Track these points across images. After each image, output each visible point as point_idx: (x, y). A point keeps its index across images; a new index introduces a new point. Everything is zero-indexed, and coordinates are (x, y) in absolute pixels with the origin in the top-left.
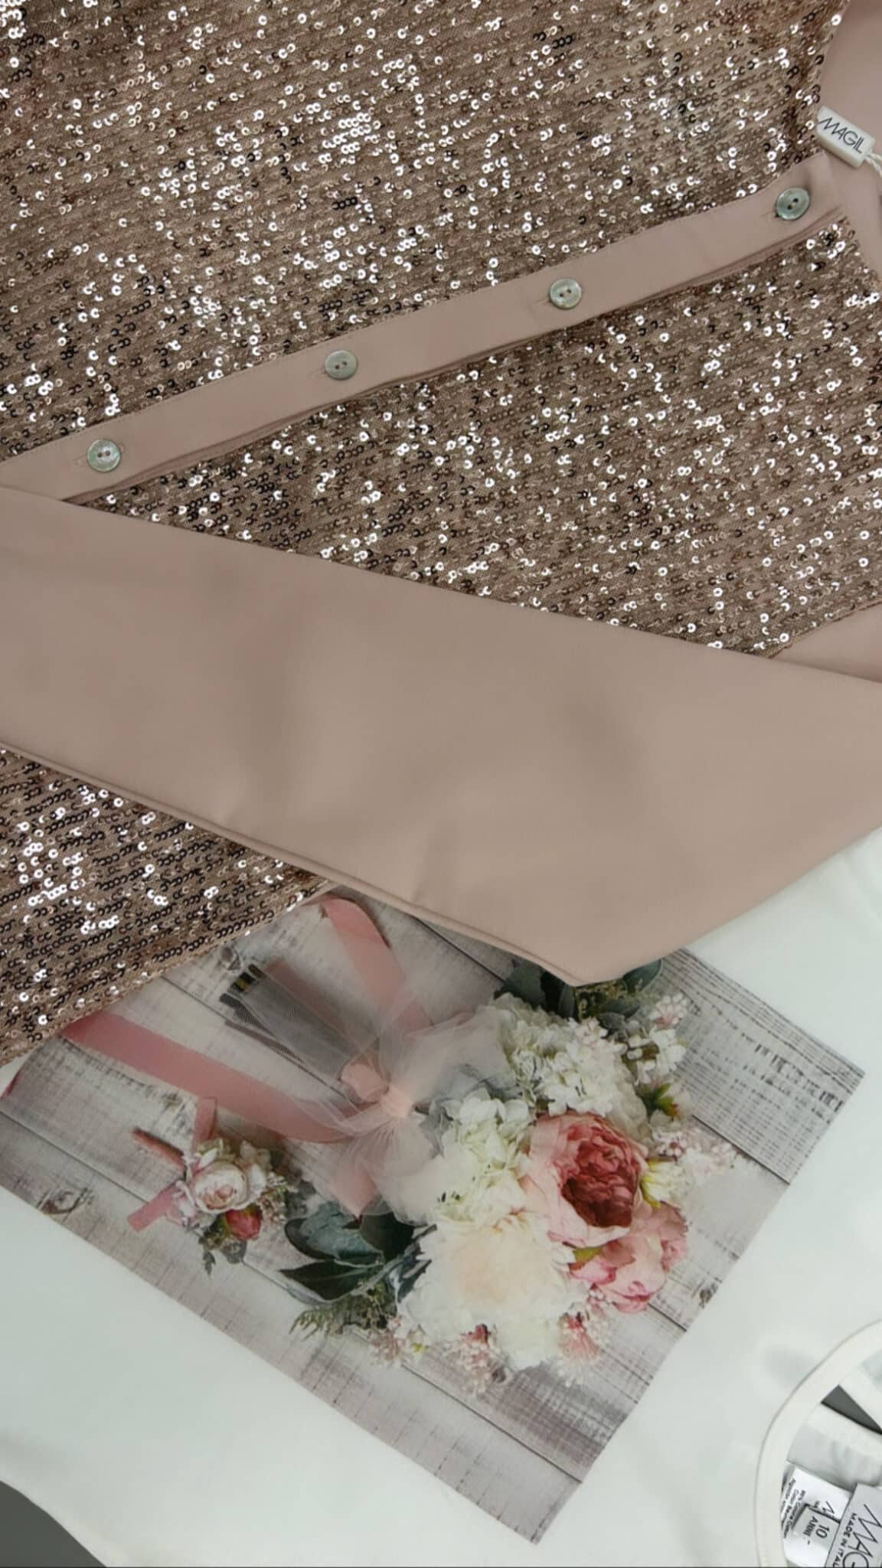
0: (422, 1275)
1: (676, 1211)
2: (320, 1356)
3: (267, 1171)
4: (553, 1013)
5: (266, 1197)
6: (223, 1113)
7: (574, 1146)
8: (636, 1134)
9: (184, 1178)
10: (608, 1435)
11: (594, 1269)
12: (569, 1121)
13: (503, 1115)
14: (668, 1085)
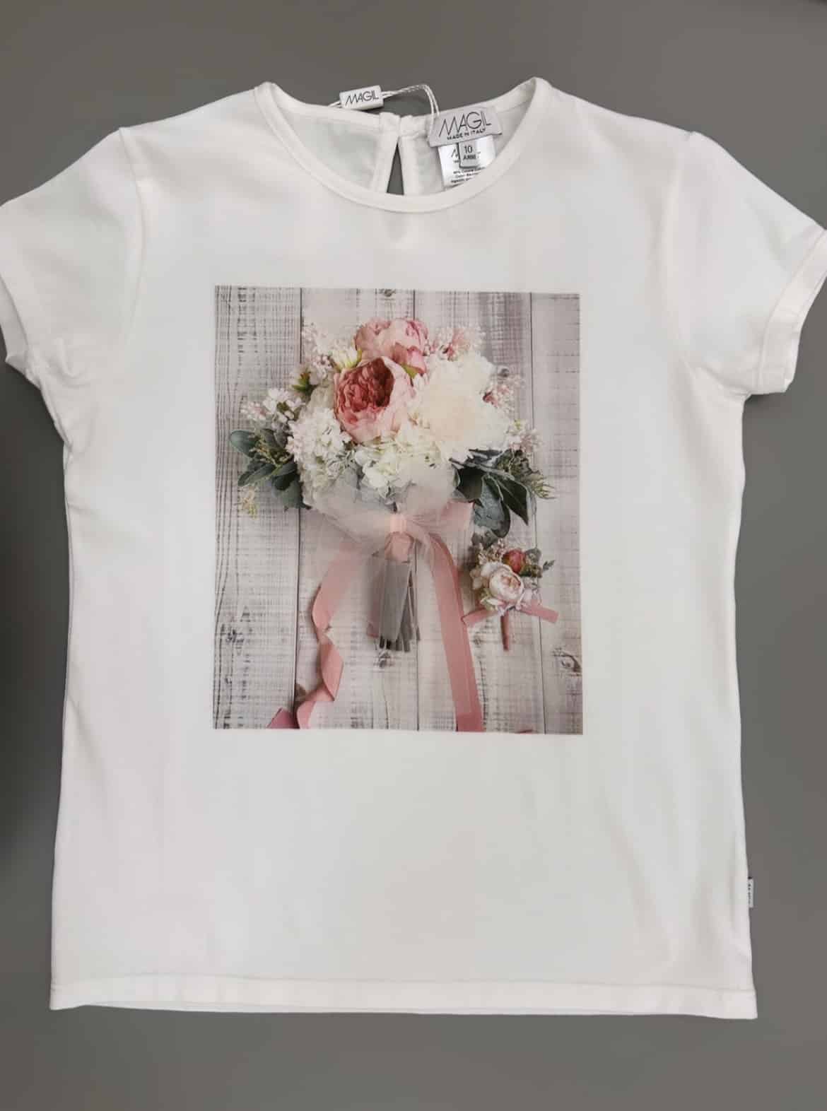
0: (480, 449)
1: (356, 339)
2: (558, 473)
3: (480, 567)
4: (298, 472)
5: (494, 558)
6: (466, 610)
7: (359, 415)
8: (330, 387)
9: (514, 607)
10: (496, 295)
11: (415, 360)
12: (347, 426)
13: (370, 462)
14: (293, 386)
